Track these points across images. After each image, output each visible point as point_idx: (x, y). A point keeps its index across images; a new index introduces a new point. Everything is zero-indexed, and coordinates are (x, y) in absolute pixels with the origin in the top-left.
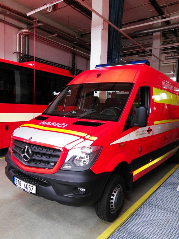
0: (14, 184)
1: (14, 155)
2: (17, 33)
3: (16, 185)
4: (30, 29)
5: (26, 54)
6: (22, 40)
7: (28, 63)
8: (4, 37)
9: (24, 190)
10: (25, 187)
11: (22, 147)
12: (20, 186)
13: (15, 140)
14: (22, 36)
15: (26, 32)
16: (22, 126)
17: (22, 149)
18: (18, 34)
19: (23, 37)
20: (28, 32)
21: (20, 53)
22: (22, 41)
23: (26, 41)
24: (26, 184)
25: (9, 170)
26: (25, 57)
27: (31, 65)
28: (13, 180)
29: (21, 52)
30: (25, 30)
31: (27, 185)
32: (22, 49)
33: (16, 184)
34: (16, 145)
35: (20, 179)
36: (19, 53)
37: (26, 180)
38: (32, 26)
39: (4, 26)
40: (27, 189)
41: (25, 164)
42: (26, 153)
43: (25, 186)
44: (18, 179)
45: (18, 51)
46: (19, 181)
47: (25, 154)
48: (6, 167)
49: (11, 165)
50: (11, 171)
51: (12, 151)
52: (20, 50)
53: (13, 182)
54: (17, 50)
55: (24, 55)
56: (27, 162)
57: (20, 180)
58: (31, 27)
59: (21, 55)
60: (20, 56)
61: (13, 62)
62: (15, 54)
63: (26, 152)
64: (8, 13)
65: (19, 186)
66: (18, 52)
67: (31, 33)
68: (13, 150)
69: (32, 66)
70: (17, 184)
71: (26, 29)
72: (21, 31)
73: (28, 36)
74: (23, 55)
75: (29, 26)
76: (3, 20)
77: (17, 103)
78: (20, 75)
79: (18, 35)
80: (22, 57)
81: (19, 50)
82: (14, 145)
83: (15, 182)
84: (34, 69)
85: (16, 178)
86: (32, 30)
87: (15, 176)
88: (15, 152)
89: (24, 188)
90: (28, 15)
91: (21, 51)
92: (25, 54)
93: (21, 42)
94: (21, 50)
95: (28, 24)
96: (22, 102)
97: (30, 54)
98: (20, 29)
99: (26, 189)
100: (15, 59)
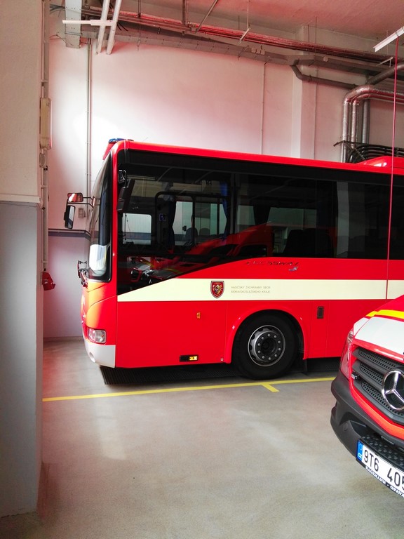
0: (359, 460)
1: (359, 387)
2: (344, 99)
3: (364, 466)
4: (374, 84)
5: (363, 142)
6: (354, 112)
7: (371, 162)
8: (314, 113)
9: (388, 485)
10: (391, 478)
11: (384, 371)
12: (377, 470)
13: (360, 348)
14: (354, 104)
15: (365, 92)
16: (376, 316)
17: (383, 375)
18: (346, 100)
19: (356, 106)
20: (370, 92)
21: (350, 142)
22: (354, 115)
23: (363, 112)
24: (395, 470)
25: (344, 420)
26: (360, 151)
27: (379, 165)
28: (355, 451)
29: (352, 141)
30: (362, 90)
31: (396, 473)
32: (353, 133)
33: (363, 461)
34: (362, 363)
35: (377, 453)
36: (347, 143)
37: (393, 459)
38: (380, 76)
39: (315, 90)
40: (398, 485)
41: (391, 416)
42: (397, 389)
43: (392, 474)
44: (370, 451)
45: (344, 139)
46: (373, 459)
47: (394, 391)
48: (334, 411)
49: (350, 411)
50: (349, 425)
51: (353, 377)
52: (349, 135)
53: (356, 456)
54: (341, 137)
55: (358, 146)
56: (399, 412)
57: (375, 456)
58: (376, 78)
59: (352, 147)
60: (348, 149)
61: (332, 162)
62: (337, 146)
63: (395, 385)
64: (326, 59)
65: (373, 468)
66: (345, 141)
67: (375, 92)
68: (355, 374)
69: (382, 168)
70: (368, 464)
71: (366, 84)
72: (353, 93)
73: (369, 101)
74: (355, 146)
75: (370, 77)
76: (315, 76)
77: (341, 257)
78: (349, 190)
79: (346, 102)
80: (354, 151)
81: (347, 136)
82: (358, 360)
83: (362, 457)
84: (391, 175)
85: (364, 448)
86: (378, 85)
87: (360, 439)
88: (360, 379)
89: (388, 480)
90: (378, 48)
91: (350, 138)
92: (361, 143)
93: (351, 117)
94: (353, 136)
95: (370, 73)
96: (351, 255)
97: (372, 142)
98: (351, 87)
99: (392, 483)
100: (337, 157)
